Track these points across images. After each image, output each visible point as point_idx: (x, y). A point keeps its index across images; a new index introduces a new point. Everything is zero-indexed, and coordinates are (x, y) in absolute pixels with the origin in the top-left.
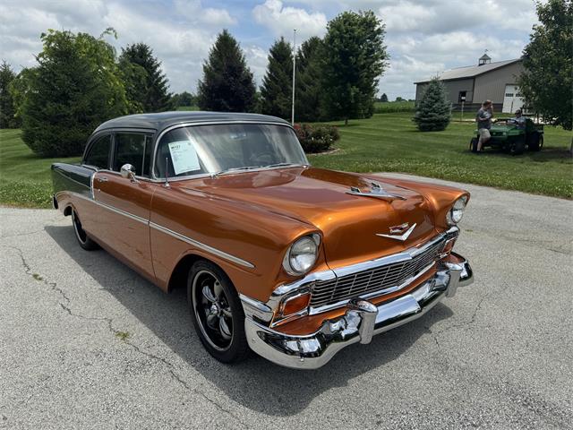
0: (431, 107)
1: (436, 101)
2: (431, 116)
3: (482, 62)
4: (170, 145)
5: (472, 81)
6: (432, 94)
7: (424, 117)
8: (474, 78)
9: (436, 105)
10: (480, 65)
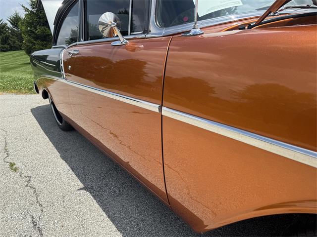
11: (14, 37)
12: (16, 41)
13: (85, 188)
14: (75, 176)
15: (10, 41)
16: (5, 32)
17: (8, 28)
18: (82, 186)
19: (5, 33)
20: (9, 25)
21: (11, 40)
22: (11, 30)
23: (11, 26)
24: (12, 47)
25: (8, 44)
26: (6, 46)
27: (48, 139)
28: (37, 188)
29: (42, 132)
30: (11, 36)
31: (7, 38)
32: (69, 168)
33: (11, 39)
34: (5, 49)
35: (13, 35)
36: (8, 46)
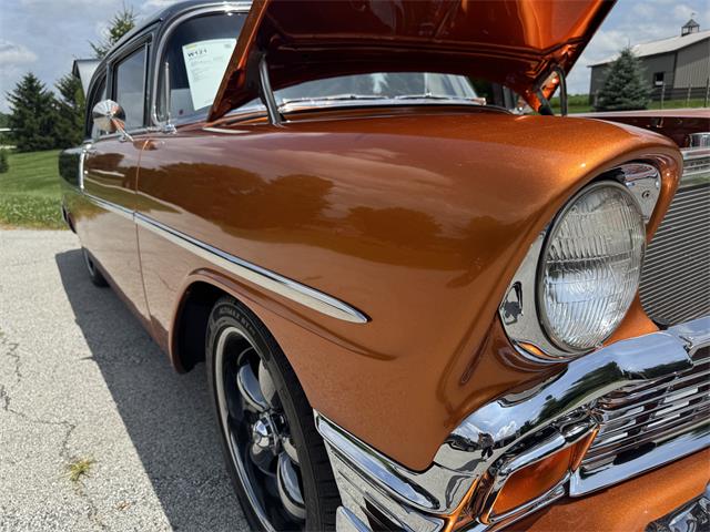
0: (619, 90)
1: (628, 82)
2: (620, 103)
3: (686, 30)
4: (186, 50)
5: (673, 57)
6: (622, 72)
7: (610, 104)
8: (675, 53)
9: (627, 86)
10: (683, 35)
11: (66, 120)
12: (70, 129)
13: (93, 358)
14: (85, 343)
15: (57, 130)
16: (48, 109)
17: (56, 102)
18: (90, 354)
19: (48, 112)
20: (59, 96)
21: (59, 128)
22: (60, 105)
23: (63, 98)
24: (60, 141)
25: (52, 136)
26: (48, 138)
27: (66, 298)
28: (22, 357)
29: (61, 287)
30: (60, 118)
31: (52, 122)
32: (81, 334)
33: (60, 125)
34: (45, 145)
35: (63, 116)
36: (53, 139)
